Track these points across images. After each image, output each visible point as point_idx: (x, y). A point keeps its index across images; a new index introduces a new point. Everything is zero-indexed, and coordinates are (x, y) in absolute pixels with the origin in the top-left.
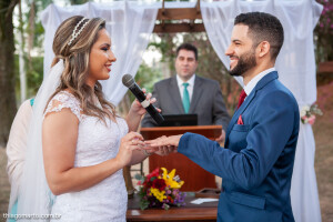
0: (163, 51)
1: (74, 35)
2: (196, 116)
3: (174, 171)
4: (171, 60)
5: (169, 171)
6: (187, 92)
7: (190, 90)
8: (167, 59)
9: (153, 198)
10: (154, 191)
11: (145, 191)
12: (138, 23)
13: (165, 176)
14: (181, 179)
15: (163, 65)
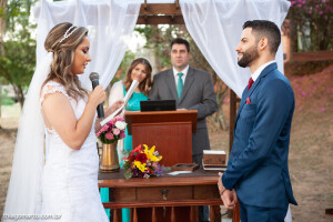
0: (148, 37)
1: (66, 36)
2: (174, 101)
3: (154, 147)
4: (156, 46)
5: (150, 148)
6: (181, 80)
7: (184, 78)
8: (152, 45)
9: (137, 170)
10: (137, 164)
11: (129, 164)
12: (123, 17)
13: (146, 151)
14: (160, 154)
15: (147, 51)
